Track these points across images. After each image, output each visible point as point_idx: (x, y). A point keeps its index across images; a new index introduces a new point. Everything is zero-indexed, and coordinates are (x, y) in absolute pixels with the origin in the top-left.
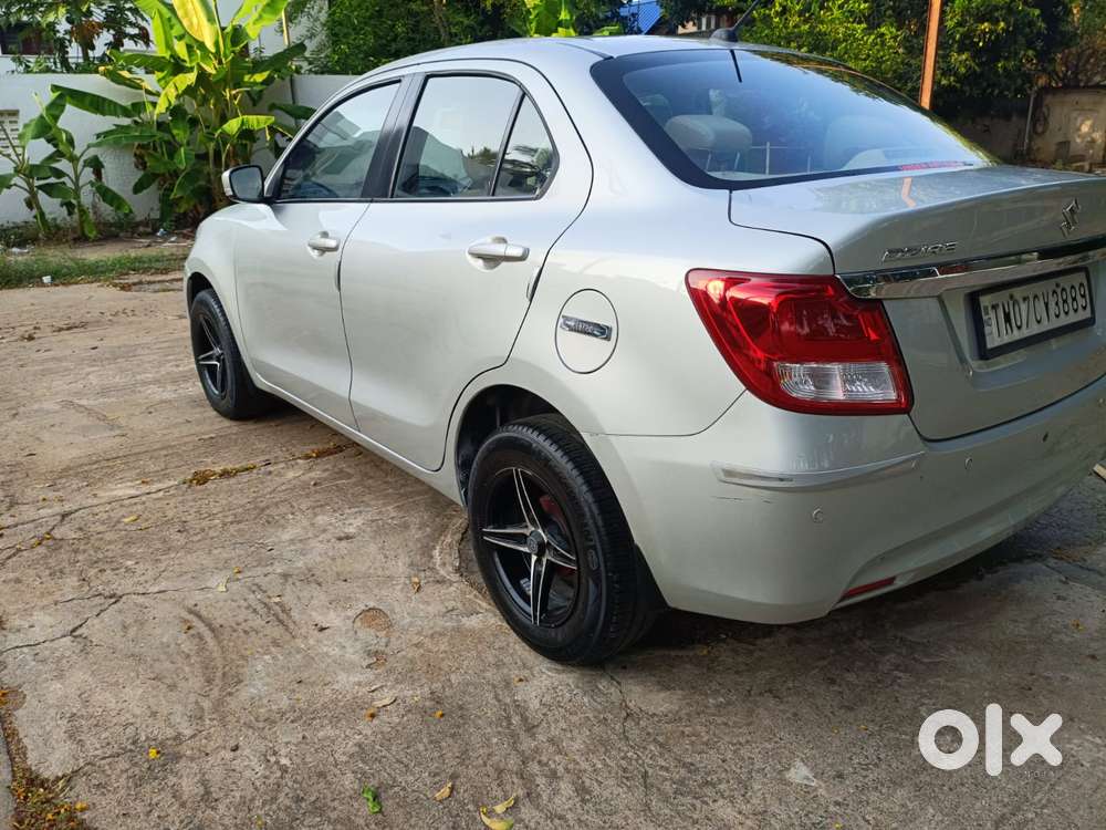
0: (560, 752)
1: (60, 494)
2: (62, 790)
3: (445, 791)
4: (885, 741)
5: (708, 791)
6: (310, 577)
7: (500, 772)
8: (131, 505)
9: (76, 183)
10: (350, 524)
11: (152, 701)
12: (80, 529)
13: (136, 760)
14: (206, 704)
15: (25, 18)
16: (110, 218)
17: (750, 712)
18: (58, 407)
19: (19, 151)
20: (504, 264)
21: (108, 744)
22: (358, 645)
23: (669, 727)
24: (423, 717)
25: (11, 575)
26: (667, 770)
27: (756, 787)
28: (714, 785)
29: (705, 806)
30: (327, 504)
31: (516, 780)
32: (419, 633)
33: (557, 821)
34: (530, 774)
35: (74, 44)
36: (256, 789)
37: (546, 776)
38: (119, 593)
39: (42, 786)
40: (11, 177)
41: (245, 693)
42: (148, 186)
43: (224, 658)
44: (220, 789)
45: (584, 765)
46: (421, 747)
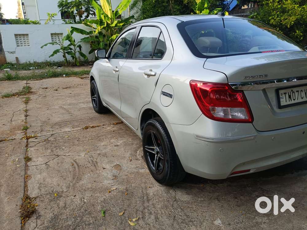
0: (154, 207)
1: (53, 129)
2: (33, 201)
3: (122, 213)
4: (246, 216)
5: (191, 223)
6: (105, 155)
7: (137, 210)
8: (68, 133)
9: (75, 51)
10: (119, 142)
11: (59, 182)
12: (55, 138)
13: (52, 196)
14: (71, 184)
15: (66, 10)
16: (83, 60)
17: (209, 203)
18: (58, 108)
19: (62, 43)
20: (151, 77)
21: (47, 191)
22: (112, 173)
23: (186, 205)
24: (122, 194)
25: (36, 148)
26: (181, 216)
27: (204, 224)
28: (193, 222)
29: (188, 227)
30: (115, 137)
31: (140, 213)
32: (127, 172)
33: (148, 225)
34: (145, 212)
35: (78, 16)
36: (77, 207)
37: (149, 213)
38: (59, 155)
39: (29, 199)
40: (60, 50)
41: (81, 183)
42: (92, 52)
43: (79, 173)
44: (68, 205)
45: (159, 212)
46: (119, 201)
